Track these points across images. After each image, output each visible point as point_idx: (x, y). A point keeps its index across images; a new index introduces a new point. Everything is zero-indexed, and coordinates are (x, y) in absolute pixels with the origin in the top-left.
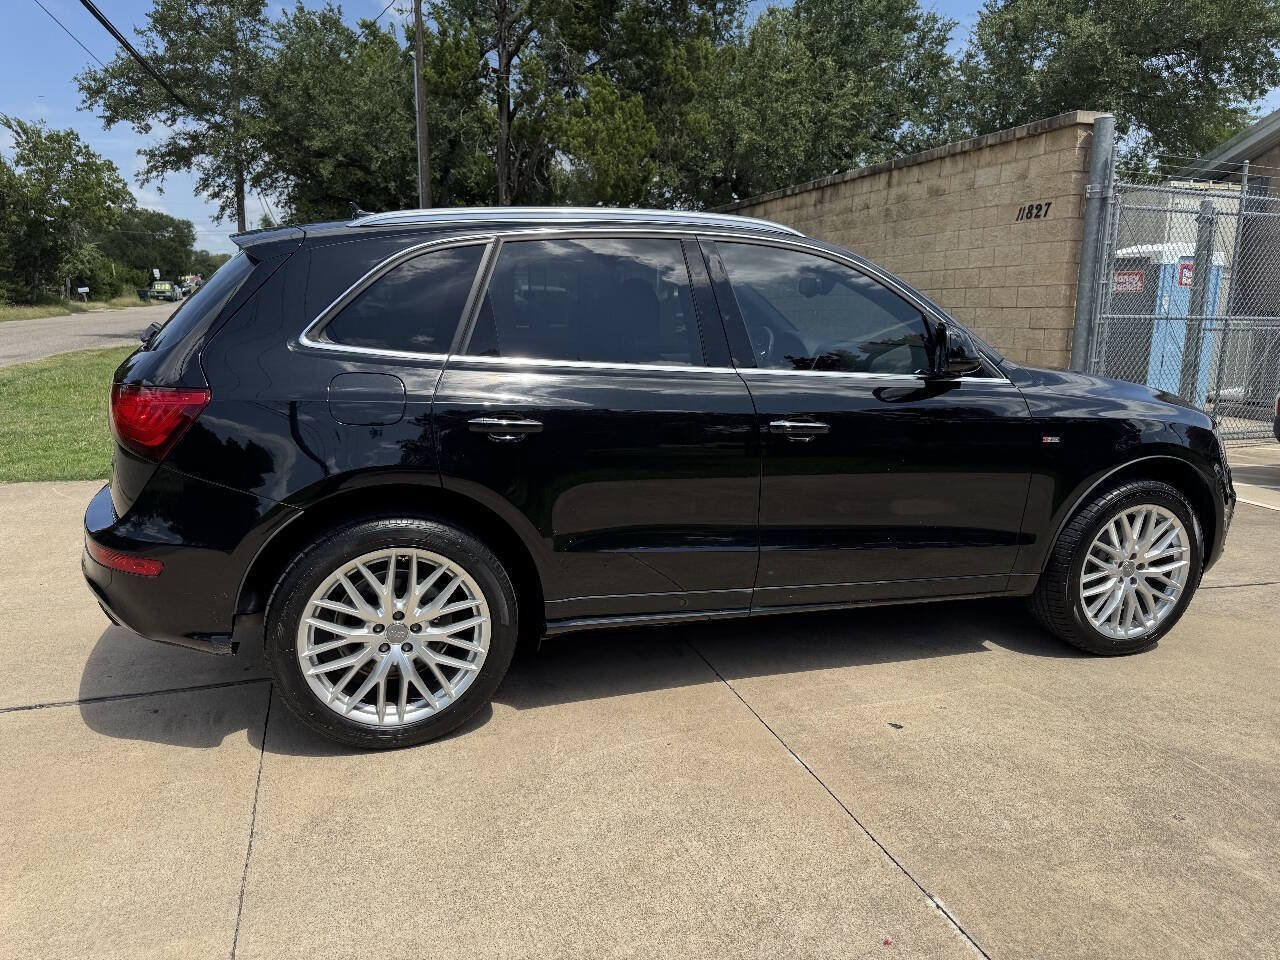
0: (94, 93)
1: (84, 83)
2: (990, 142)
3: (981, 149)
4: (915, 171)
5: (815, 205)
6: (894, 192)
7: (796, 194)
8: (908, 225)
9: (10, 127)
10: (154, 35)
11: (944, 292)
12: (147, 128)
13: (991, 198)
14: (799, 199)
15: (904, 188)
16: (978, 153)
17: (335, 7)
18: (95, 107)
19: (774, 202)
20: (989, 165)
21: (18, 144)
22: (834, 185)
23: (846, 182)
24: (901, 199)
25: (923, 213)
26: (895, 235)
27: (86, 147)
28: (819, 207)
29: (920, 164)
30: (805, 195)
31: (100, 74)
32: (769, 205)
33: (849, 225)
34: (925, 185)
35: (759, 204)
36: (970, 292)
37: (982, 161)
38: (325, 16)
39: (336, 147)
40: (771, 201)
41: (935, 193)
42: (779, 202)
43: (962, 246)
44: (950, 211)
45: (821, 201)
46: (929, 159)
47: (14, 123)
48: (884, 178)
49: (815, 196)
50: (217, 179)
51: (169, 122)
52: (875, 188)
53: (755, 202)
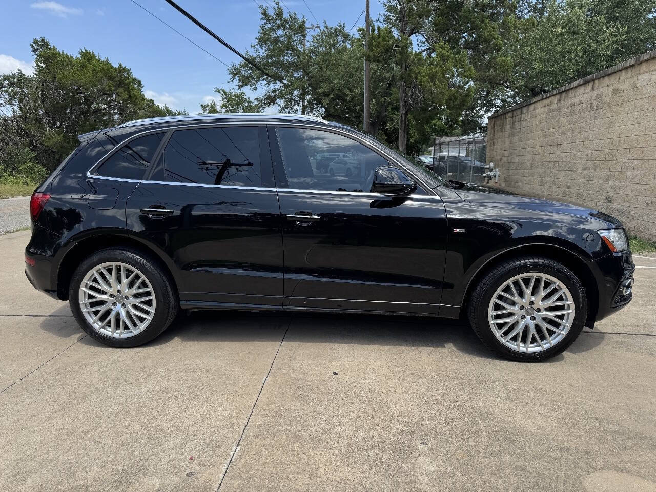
0: (234, 75)
1: (231, 71)
2: (645, 58)
3: (641, 63)
4: (607, 79)
5: (557, 103)
6: (595, 92)
7: (549, 97)
8: (601, 111)
9: (220, 92)
10: (258, 47)
11: (619, 151)
12: (256, 89)
13: (645, 92)
14: (550, 100)
15: (600, 90)
16: (639, 66)
17: (342, 24)
18: (235, 80)
19: (538, 103)
20: (645, 72)
21: (223, 99)
22: (566, 91)
23: (572, 89)
24: (599, 96)
25: (609, 105)
26: (595, 118)
27: (249, 99)
28: (559, 104)
29: (609, 75)
30: (553, 97)
31: (238, 66)
32: (536, 104)
33: (572, 114)
34: (611, 87)
35: (531, 104)
36: (632, 151)
37: (642, 71)
38: (336, 28)
39: (332, 90)
40: (537, 102)
41: (616, 91)
42: (540, 102)
43: (629, 123)
44: (624, 102)
45: (560, 101)
46: (613, 72)
47: (221, 91)
48: (591, 85)
49: (557, 97)
50: (286, 110)
51: (267, 85)
52: (586, 91)
53: (529, 103)
